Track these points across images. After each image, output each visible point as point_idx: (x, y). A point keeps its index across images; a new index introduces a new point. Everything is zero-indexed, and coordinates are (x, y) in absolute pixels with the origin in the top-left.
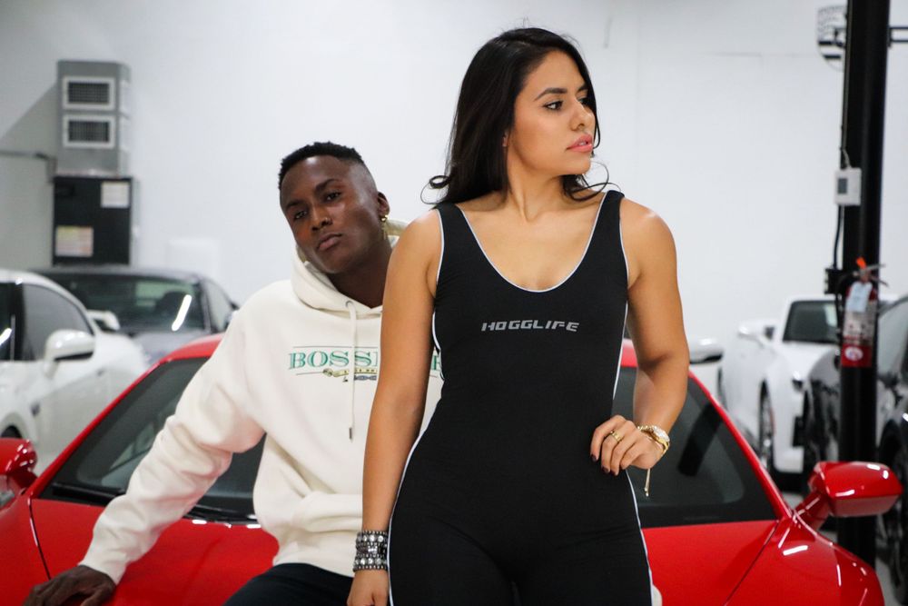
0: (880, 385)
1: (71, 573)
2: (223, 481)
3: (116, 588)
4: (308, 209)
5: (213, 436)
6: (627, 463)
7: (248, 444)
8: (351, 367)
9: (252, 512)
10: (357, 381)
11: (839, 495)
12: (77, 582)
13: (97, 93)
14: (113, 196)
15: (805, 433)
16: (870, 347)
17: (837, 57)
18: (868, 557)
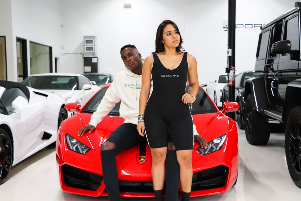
0: (236, 90)
1: (87, 126)
2: (114, 108)
3: (96, 128)
4: (126, 58)
5: (112, 100)
6: (188, 102)
7: (118, 101)
8: (136, 87)
9: (119, 114)
10: (137, 89)
11: (228, 108)
12: (88, 127)
13: (91, 41)
14: (94, 60)
15: (223, 99)
16: (234, 82)
17: (227, 30)
18: (234, 119)
